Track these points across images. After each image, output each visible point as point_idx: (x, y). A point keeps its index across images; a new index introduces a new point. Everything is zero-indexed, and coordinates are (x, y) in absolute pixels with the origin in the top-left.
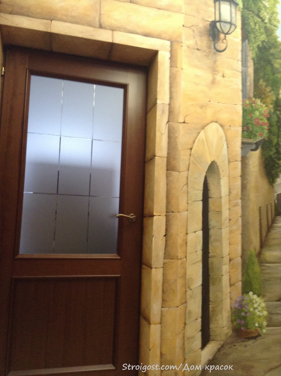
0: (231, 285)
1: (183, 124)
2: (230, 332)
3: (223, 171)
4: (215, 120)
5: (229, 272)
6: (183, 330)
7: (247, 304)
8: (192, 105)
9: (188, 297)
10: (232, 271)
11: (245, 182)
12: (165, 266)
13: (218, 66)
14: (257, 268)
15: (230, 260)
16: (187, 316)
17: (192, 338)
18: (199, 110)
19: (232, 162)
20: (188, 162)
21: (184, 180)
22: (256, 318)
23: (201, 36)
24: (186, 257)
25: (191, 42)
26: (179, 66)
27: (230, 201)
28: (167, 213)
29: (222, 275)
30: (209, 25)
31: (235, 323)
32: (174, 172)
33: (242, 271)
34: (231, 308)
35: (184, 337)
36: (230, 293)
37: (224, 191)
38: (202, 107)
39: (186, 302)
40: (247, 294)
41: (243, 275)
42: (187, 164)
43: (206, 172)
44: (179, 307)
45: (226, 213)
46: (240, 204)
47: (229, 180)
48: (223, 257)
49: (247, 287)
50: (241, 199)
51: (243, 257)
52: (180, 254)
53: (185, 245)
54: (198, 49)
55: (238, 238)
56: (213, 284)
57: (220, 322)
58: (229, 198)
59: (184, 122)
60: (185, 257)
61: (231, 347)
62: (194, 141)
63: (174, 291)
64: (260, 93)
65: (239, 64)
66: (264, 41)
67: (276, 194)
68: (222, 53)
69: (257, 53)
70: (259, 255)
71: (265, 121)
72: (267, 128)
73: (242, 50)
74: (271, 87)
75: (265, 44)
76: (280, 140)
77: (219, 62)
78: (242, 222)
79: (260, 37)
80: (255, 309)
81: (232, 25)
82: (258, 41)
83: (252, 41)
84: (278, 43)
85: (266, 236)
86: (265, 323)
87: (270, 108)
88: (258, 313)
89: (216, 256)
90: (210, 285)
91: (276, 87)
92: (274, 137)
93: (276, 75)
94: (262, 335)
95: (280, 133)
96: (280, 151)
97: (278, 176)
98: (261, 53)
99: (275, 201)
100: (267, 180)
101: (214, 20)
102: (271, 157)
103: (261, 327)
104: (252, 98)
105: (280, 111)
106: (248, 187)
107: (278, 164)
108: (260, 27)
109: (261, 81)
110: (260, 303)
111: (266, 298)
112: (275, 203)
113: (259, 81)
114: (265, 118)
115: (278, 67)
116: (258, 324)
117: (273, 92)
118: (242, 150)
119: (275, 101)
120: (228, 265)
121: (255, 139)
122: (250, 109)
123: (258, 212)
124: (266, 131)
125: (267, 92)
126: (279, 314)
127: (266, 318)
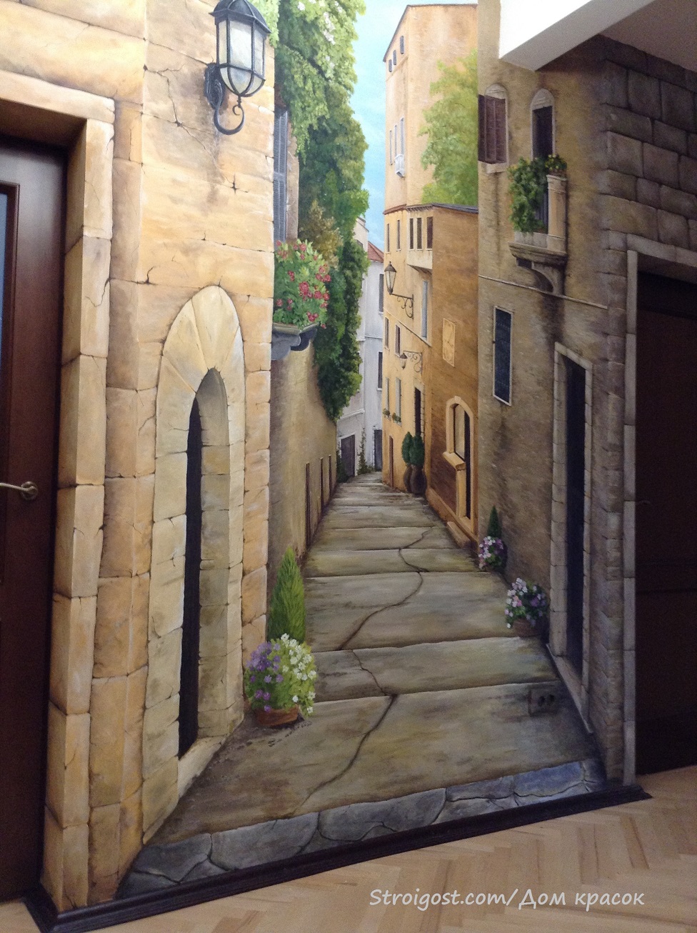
0: (243, 624)
1: (146, 286)
2: (240, 717)
3: (233, 390)
4: (216, 282)
5: (241, 597)
6: (139, 721)
7: (276, 659)
8: (165, 245)
9: (152, 652)
10: (247, 594)
12: (100, 592)
13: (221, 165)
14: (298, 587)
15: (244, 574)
16: (148, 692)
17: (159, 735)
18: (180, 257)
19: (253, 372)
20: (157, 369)
21: (148, 407)
22: (294, 686)
23: (184, 96)
24: (149, 571)
25: (163, 107)
26: (134, 156)
27: (246, 453)
28: (108, 480)
29: (227, 604)
30: (203, 71)
31: (250, 699)
32: (124, 391)
33: (269, 593)
34: (244, 670)
35: (141, 736)
36: (242, 639)
37: (235, 431)
38: (186, 251)
39: (147, 664)
40: (278, 640)
41: (269, 602)
42: (156, 373)
43: (196, 393)
44: (133, 675)
45: (237, 478)
46: (268, 460)
47: (246, 409)
49: (277, 624)
50: (269, 448)
51: (271, 566)
52: (136, 567)
53: (148, 546)
54: (179, 124)
55: (262, 528)
56: (208, 623)
57: (220, 700)
58: (245, 447)
59: (147, 282)
60: (146, 570)
61: (243, 747)
62: (170, 326)
63: (120, 642)
64: (313, 230)
65: (268, 164)
66: (323, 117)
67: (339, 439)
68: (232, 137)
69: (308, 142)
70: (304, 560)
71: (321, 289)
72: (326, 305)
73: (276, 135)
74: (335, 218)
75: (324, 124)
76: (351, 330)
77: (224, 156)
78: (271, 496)
79: (314, 108)
80: (292, 667)
81: (255, 77)
82: (311, 116)
83: (297, 116)
84: (352, 125)
85: (319, 522)
86: (312, 695)
87: (331, 263)
88: (299, 676)
89: (214, 566)
90: (201, 625)
91: (346, 219)
92: (340, 323)
93: (346, 192)
94: (307, 718)
95: (351, 316)
96: (351, 351)
97: (345, 403)
98: (317, 143)
99: (337, 452)
100: (325, 411)
101: (215, 61)
102: (331, 363)
103: (303, 702)
104: (296, 239)
105: (352, 269)
106: (284, 425)
107: (346, 378)
108: (316, 86)
109: (315, 203)
110: (303, 656)
111: (315, 646)
112: (338, 457)
113: (310, 204)
114: (322, 284)
115: (351, 177)
116: (299, 697)
117: (338, 228)
118: (272, 347)
119: (342, 249)
120: (239, 584)
121: (300, 326)
122: (292, 262)
123: (303, 475)
124: (323, 310)
125: (328, 229)
126: (339, 675)
127: (314, 684)
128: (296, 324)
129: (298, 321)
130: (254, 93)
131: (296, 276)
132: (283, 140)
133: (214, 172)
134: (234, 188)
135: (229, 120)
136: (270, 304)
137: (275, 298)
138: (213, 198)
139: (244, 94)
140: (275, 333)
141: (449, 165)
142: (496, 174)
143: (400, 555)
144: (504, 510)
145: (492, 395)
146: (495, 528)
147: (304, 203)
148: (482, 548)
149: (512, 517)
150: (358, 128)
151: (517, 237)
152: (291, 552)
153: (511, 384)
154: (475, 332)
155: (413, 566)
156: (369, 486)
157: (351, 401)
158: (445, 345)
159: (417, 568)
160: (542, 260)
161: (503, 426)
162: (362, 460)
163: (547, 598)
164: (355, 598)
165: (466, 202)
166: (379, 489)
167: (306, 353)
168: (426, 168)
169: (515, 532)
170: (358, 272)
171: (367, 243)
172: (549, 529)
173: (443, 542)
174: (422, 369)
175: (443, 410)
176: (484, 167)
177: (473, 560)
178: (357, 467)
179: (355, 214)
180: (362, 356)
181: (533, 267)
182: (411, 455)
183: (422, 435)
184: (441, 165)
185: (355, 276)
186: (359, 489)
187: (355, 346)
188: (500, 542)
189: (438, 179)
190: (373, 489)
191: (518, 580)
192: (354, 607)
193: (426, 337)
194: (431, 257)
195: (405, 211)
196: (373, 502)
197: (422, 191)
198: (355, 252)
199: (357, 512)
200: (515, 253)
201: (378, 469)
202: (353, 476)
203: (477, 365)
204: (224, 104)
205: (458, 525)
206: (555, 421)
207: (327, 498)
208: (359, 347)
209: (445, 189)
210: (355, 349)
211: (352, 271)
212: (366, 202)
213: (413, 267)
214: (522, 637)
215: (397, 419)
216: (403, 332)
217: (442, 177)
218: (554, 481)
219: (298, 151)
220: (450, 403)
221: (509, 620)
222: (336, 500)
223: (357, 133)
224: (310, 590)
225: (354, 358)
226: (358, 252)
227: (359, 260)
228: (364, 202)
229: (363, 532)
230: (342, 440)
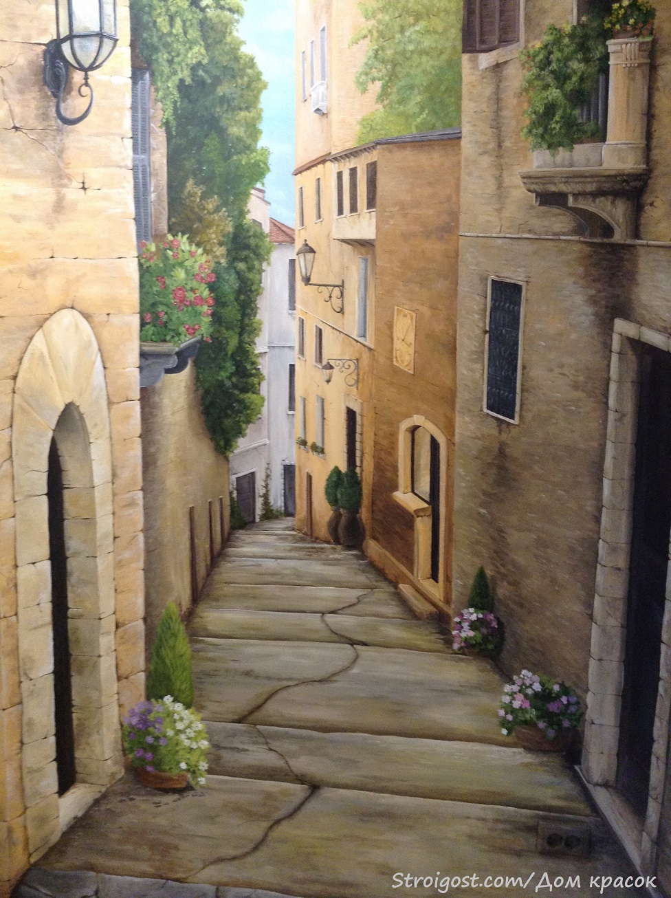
0: (119, 679)
2: (121, 773)
3: (96, 425)
4: (69, 304)
5: (115, 650)
6: (19, 754)
7: (159, 721)
8: (11, 272)
9: (25, 693)
10: (121, 648)
11: (152, 450)
13: (68, 164)
14: (183, 645)
15: (117, 627)
16: (25, 728)
17: (38, 771)
18: (28, 283)
19: (118, 403)
20: (10, 408)
21: (4, 448)
22: (181, 753)
23: (21, 92)
24: (16, 614)
27: (114, 495)
29: (100, 656)
30: (41, 56)
31: (131, 756)
33: (147, 650)
34: (122, 725)
35: (21, 767)
36: (118, 693)
37: (100, 471)
38: (34, 274)
39: (21, 703)
40: (160, 700)
41: (148, 659)
42: (9, 413)
43: (54, 430)
44: (9, 711)
45: (104, 523)
46: (141, 502)
47: (112, 445)
48: (100, 619)
49: (158, 684)
50: (142, 489)
51: (149, 621)
52: (4, 609)
53: (13, 589)
54: (16, 129)
55: (137, 578)
56: (80, 673)
57: (98, 750)
58: (113, 489)
60: (14, 613)
61: (124, 800)
62: (21, 359)
64: (188, 218)
65: (125, 147)
66: (199, 63)
67: (234, 478)
68: (79, 126)
69: (179, 104)
70: (189, 616)
71: (202, 293)
72: (210, 312)
73: (134, 108)
74: (220, 195)
75: (201, 72)
76: (247, 339)
77: (70, 154)
78: (146, 543)
79: (186, 55)
80: (179, 732)
81: (105, 39)
82: (182, 68)
83: (162, 75)
84: (242, 61)
85: (208, 575)
86: (203, 765)
87: (217, 257)
88: (187, 743)
89: (82, 616)
90: (73, 674)
91: (235, 195)
92: (231, 332)
93: (235, 158)
94: (197, 788)
95: (246, 321)
96: (249, 367)
97: (240, 433)
98: (190, 101)
99: (231, 493)
100: (212, 444)
101: (55, 37)
102: (220, 384)
103: (193, 771)
104: (165, 235)
105: (245, 260)
106: (159, 463)
107: (241, 402)
108: (188, 23)
109: (190, 184)
110: (191, 723)
111: (205, 714)
112: (232, 499)
113: (183, 185)
114: (203, 286)
115: (242, 134)
116: (187, 764)
117: (224, 209)
118: (141, 372)
119: (231, 236)
120: (112, 636)
121: (175, 342)
122: (161, 265)
123: (186, 520)
124: (207, 320)
125: (209, 213)
126: (239, 750)
127: (206, 754)
128: (170, 341)
129: (173, 337)
130: (104, 61)
131: (168, 282)
132: (144, 111)
133: (59, 176)
134: (84, 188)
135: (74, 105)
136: (136, 320)
137: (142, 314)
138: (59, 206)
139: (93, 67)
140: (143, 355)
141: (408, 75)
142: (498, 67)
143: (323, 621)
144: (498, 572)
145: (481, 410)
146: (482, 595)
147: (175, 187)
148: (460, 623)
149: (515, 584)
150: (251, 63)
151: (539, 160)
152: (174, 608)
153: (518, 390)
154: (451, 322)
155: (347, 638)
156: (277, 535)
157: (250, 430)
158: (398, 345)
159: (350, 639)
160: (590, 188)
161: (502, 453)
162: (266, 503)
163: (581, 704)
164: (258, 666)
165: (439, 124)
166: (290, 538)
167: (185, 375)
168: (364, 90)
169: (522, 606)
170: (256, 263)
171: (268, 221)
172: (590, 606)
173: (392, 609)
174: (358, 381)
175: (393, 436)
176: (474, 62)
177: (442, 637)
178: (259, 511)
179: (249, 184)
180: (265, 372)
181: (571, 201)
182: (339, 496)
183: (358, 470)
184: (392, 77)
185: (250, 269)
186: (262, 538)
187: (254, 359)
188: (491, 617)
189: (386, 102)
190: (283, 538)
191: (524, 672)
192: (257, 677)
193: (364, 336)
194: (374, 221)
195: (328, 164)
196: (282, 555)
197: (358, 127)
198: (250, 237)
199: (260, 565)
200: (533, 187)
201: (289, 513)
202: (253, 521)
203: (454, 368)
204: (68, 90)
205: (417, 590)
206: (609, 445)
207: (217, 547)
208: (260, 360)
209: (400, 114)
210: (253, 363)
211: (247, 262)
212: (265, 164)
213: (343, 241)
214: (528, 749)
215: (319, 450)
216: (328, 335)
217: (394, 97)
218: (602, 536)
219: (164, 121)
220: (405, 425)
221: (504, 723)
222: (231, 550)
223: (249, 71)
224: (198, 651)
225: (252, 375)
226: (255, 236)
227: (257, 246)
228: (262, 166)
229: (269, 590)
230: (238, 479)
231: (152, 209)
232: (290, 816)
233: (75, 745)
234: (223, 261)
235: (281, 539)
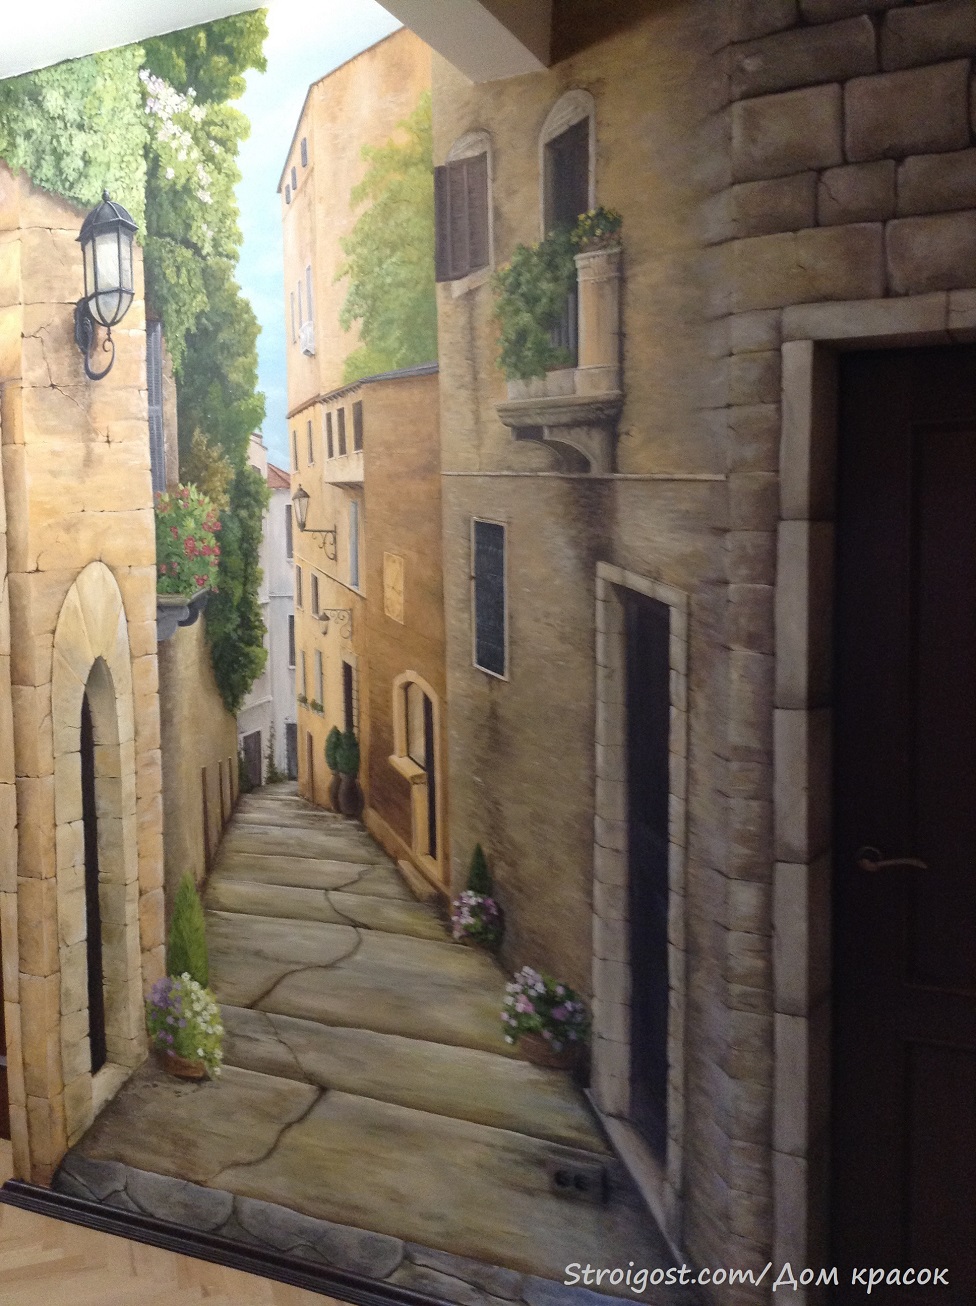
0: (143, 950)
1: (37, 574)
2: (146, 1056)
3: (120, 680)
4: (96, 557)
5: (139, 920)
6: (58, 1026)
7: (179, 1000)
8: (50, 526)
9: (63, 960)
10: (144, 918)
12: (19, 890)
13: (95, 419)
14: (198, 919)
15: (141, 894)
16: (63, 999)
18: (65, 536)
19: (139, 657)
20: (50, 663)
21: (45, 704)
22: (198, 1037)
23: (57, 350)
24: (57, 876)
25: (39, 373)
26: (18, 437)
27: (137, 753)
28: (18, 779)
29: (126, 925)
30: (72, 314)
31: (153, 1037)
32: (25, 688)
33: (167, 921)
34: (145, 1002)
35: (59, 1040)
36: (142, 967)
37: (125, 727)
38: (68, 528)
39: (60, 971)
40: (179, 977)
41: (168, 931)
42: (50, 667)
43: (86, 686)
44: (49, 978)
45: (129, 783)
46: (159, 762)
47: (134, 701)
48: (126, 885)
49: (178, 961)
50: (160, 748)
51: (168, 889)
52: (45, 870)
53: (53, 849)
54: (53, 386)
55: (157, 842)
56: (109, 942)
57: (125, 1029)
58: (136, 747)
59: (37, 570)
60: (54, 874)
62: (59, 614)
63: (37, 943)
64: (196, 467)
65: (141, 398)
66: (202, 312)
67: (241, 737)
68: (104, 381)
69: (186, 353)
70: (204, 886)
71: (209, 542)
72: (217, 562)
73: (148, 360)
74: (223, 442)
75: (204, 320)
76: (250, 590)
77: (97, 407)
78: (165, 805)
79: (191, 304)
80: (196, 1014)
81: (124, 295)
82: (188, 317)
83: (171, 323)
84: (238, 307)
85: (220, 841)
86: (219, 1054)
87: (221, 505)
88: (203, 1027)
89: (110, 880)
90: (103, 942)
91: (236, 442)
92: (236, 582)
93: (235, 404)
94: (214, 1079)
95: (249, 571)
96: (252, 619)
97: (246, 689)
98: (195, 350)
99: (239, 753)
100: (221, 700)
101: (83, 296)
102: (227, 637)
103: (209, 1059)
104: (177, 484)
105: (247, 507)
106: (175, 720)
107: (246, 655)
108: (192, 273)
109: (197, 431)
110: (207, 1004)
111: (219, 995)
112: (240, 760)
113: (191, 432)
114: (211, 535)
115: (241, 380)
116: (204, 1051)
117: (227, 456)
118: (158, 624)
119: (234, 483)
120: (137, 904)
121: (187, 594)
122: (174, 515)
123: (199, 781)
124: (214, 569)
125: (215, 461)
126: (250, 1039)
127: (220, 1040)
128: (182, 593)
129: (185, 588)
130: (123, 316)
131: (180, 532)
132: (157, 363)
133: (88, 431)
134: (108, 442)
135: (99, 360)
136: (153, 572)
137: (158, 564)
138: (89, 461)
139: (114, 323)
140: (160, 607)
141: (387, 309)
142: (470, 294)
143: (328, 900)
144: (496, 851)
145: (471, 665)
146: (481, 877)
147: (184, 435)
148: (459, 908)
149: (512, 864)
150: (247, 308)
151: (513, 392)
152: (189, 877)
153: (506, 643)
154: (438, 568)
155: (346, 917)
156: (281, 800)
157: (255, 685)
158: (389, 593)
159: (352, 920)
160: (565, 419)
161: (494, 715)
162: (271, 765)
163: (586, 1012)
164: (270, 947)
165: (417, 359)
166: (294, 804)
167: (196, 628)
168: (348, 329)
169: (520, 890)
170: (256, 510)
171: (266, 466)
172: (590, 893)
173: (392, 889)
174: (352, 633)
175: (387, 694)
176: (447, 289)
177: (442, 923)
178: (265, 774)
179: (248, 430)
180: (267, 624)
181: (547, 435)
182: (338, 759)
183: (355, 731)
184: (373, 312)
185: (251, 516)
186: (268, 803)
187: (258, 610)
188: (490, 902)
189: (368, 339)
190: (287, 804)
191: (527, 969)
192: (266, 958)
193: (357, 585)
194: (362, 462)
195: (318, 405)
196: (287, 822)
197: (344, 367)
198: (250, 483)
199: (266, 833)
200: (510, 420)
201: (292, 777)
202: (259, 785)
203: (443, 618)
204: (95, 346)
205: (416, 867)
206: (600, 706)
207: (228, 812)
208: (262, 611)
209: (382, 351)
210: (257, 614)
211: (248, 509)
212: (262, 409)
213: (334, 484)
214: (534, 1063)
215: (318, 708)
216: (323, 582)
217: (375, 334)
218: (599, 811)
219: (174, 371)
220: (399, 681)
221: (508, 1030)
222: (240, 815)
223: (245, 316)
224: (211, 926)
225: (256, 627)
226: (255, 482)
227: (257, 492)
228: (259, 410)
229: (276, 861)
230: (245, 738)
231: (166, 459)
232: (301, 1119)
233: (106, 1019)
234: (227, 509)
235: (286, 804)
